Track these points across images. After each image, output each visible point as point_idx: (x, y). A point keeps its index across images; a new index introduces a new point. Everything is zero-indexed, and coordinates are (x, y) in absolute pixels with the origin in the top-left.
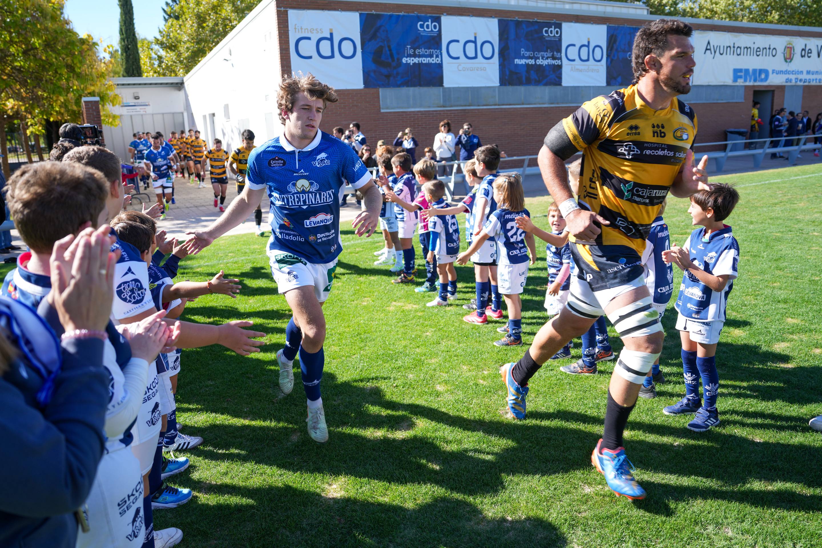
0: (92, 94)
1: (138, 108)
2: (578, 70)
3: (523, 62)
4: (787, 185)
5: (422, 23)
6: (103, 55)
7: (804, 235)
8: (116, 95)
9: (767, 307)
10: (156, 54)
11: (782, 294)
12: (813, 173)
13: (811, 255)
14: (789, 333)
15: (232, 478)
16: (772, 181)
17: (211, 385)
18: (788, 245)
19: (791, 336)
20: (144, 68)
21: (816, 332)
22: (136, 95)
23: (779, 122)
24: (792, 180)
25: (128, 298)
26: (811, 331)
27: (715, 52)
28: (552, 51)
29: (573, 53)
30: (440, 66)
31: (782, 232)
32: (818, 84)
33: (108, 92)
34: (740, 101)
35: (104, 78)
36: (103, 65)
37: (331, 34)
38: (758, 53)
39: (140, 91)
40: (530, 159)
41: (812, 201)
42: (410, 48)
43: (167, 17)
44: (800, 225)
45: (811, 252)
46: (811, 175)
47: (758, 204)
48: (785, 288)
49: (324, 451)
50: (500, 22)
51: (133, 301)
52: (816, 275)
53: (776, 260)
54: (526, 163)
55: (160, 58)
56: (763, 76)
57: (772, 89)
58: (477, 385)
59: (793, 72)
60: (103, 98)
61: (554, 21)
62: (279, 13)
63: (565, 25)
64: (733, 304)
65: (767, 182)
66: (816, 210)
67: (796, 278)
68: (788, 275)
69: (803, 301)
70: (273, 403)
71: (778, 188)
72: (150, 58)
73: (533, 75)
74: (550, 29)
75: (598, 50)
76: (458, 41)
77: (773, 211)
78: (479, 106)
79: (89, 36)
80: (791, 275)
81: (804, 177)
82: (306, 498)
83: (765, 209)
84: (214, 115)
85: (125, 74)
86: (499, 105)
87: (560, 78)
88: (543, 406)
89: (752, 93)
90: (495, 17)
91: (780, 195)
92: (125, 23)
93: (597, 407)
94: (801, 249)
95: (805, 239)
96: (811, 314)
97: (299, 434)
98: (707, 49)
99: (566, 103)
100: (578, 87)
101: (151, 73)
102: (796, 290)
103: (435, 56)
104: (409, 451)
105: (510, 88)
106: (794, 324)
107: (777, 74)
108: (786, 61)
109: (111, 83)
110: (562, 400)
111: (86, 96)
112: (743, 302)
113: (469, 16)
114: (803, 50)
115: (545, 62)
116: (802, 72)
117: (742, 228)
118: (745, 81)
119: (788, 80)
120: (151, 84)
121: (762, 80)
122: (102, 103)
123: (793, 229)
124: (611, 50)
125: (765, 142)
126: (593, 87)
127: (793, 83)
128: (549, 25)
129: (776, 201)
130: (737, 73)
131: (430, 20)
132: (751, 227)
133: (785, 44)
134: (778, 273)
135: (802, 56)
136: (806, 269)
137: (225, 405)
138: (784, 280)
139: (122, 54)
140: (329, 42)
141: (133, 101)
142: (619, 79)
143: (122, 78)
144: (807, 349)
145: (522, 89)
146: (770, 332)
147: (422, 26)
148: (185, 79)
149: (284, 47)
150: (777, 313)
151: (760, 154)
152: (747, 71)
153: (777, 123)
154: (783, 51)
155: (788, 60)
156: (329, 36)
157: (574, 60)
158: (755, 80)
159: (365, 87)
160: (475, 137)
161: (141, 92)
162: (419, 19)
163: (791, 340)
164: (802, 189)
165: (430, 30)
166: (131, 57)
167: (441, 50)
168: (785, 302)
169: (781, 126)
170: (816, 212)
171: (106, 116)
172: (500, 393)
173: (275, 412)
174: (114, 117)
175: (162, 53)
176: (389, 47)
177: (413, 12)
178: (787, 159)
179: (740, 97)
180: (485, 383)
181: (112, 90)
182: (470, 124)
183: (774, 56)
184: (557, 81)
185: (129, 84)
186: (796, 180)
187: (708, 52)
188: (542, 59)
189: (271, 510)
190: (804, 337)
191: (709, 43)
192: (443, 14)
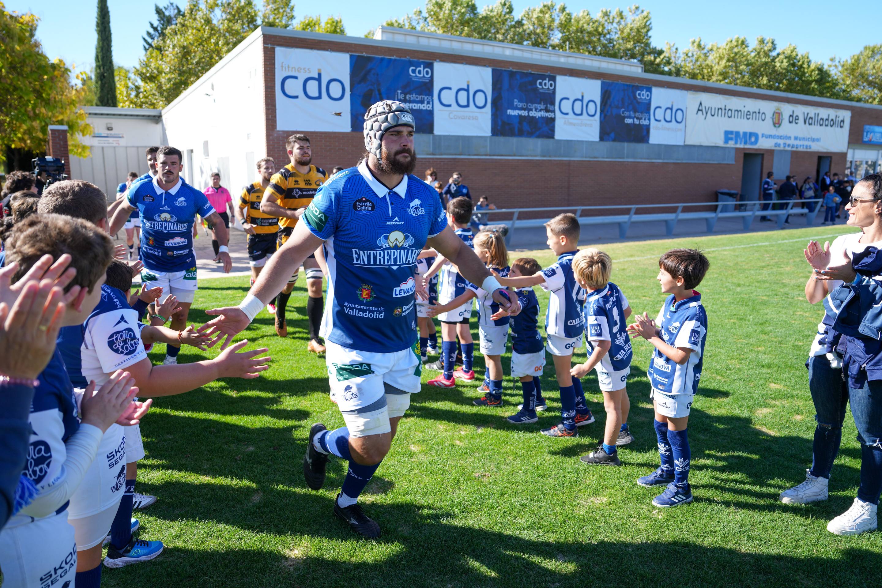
0: (61, 123)
1: (111, 140)
2: (571, 124)
3: (515, 113)
4: (774, 248)
5: (414, 68)
6: (75, 81)
7: (790, 300)
8: (87, 125)
9: (751, 372)
10: (134, 84)
11: (766, 359)
12: (799, 238)
13: (795, 320)
14: (771, 398)
15: (185, 541)
16: (760, 244)
17: (170, 440)
18: (774, 309)
19: (774, 402)
20: (119, 97)
21: (798, 398)
22: (109, 126)
23: (769, 185)
24: (779, 244)
25: (121, 349)
26: (793, 396)
27: (707, 113)
28: (546, 103)
29: (566, 106)
30: (431, 113)
31: (769, 296)
32: (805, 150)
33: (79, 121)
34: (731, 162)
35: (74, 105)
36: (74, 92)
37: (320, 75)
38: (748, 117)
39: (114, 122)
40: (520, 213)
41: (798, 265)
42: (401, 93)
43: (147, 46)
44: (786, 290)
45: (796, 317)
46: (797, 240)
47: (746, 267)
48: (770, 353)
49: (287, 513)
50: (493, 71)
51: (125, 352)
52: (799, 340)
53: (762, 324)
54: (516, 216)
55: (137, 88)
56: (753, 139)
57: (762, 152)
58: (453, 446)
59: (780, 137)
60: (71, 126)
61: (548, 73)
62: (266, 50)
63: (559, 78)
64: (718, 367)
65: (755, 245)
66: (802, 275)
67: (780, 343)
68: (773, 339)
69: (787, 366)
70: (236, 460)
71: (766, 251)
72: (127, 87)
73: (526, 127)
74: (544, 81)
75: (591, 105)
76: (450, 89)
77: (760, 274)
78: (469, 155)
79: (61, 61)
80: (775, 340)
81: (791, 241)
82: (265, 564)
83: (752, 272)
84: (192, 151)
85: (99, 103)
86: (490, 155)
87: (553, 130)
88: (521, 470)
89: (742, 155)
90: (489, 66)
91: (767, 259)
92: (102, 50)
93: (576, 472)
94: (786, 313)
95: (790, 304)
96: (793, 380)
97: (262, 494)
98: (699, 110)
99: (559, 156)
100: (571, 141)
101: (127, 103)
102: (780, 354)
103: (426, 102)
104: (378, 515)
105: (502, 139)
106: (777, 389)
107: (766, 138)
108: (775, 126)
109: (82, 112)
110: (541, 464)
111: (54, 123)
112: (728, 365)
113: (462, 63)
114: (791, 116)
115: (538, 114)
116: (790, 138)
117: (730, 290)
118: (736, 143)
119: (777, 145)
120: (126, 115)
121: (752, 143)
122: (70, 132)
123: (779, 293)
124: (605, 105)
125: (755, 204)
126: (586, 141)
127: (782, 148)
128: (543, 77)
129: (764, 264)
130: (728, 135)
131: (422, 66)
132: (739, 289)
133: (773, 110)
134: (763, 337)
135: (790, 122)
136: (790, 334)
137: (183, 461)
138: (769, 345)
139: (97, 82)
140: (316, 83)
141: (105, 132)
142: (612, 135)
143: (95, 107)
144: (788, 416)
145: (514, 140)
146: (753, 397)
147: (414, 71)
148: (163, 112)
149: (269, 84)
150: (761, 379)
151: (749, 216)
152: (737, 133)
153: (766, 186)
154: (771, 115)
155: (777, 125)
156: (317, 76)
157: (567, 114)
158: (745, 143)
159: (352, 130)
160: (464, 187)
161: (116, 123)
162: (411, 64)
163: (773, 406)
164: (789, 253)
165: (422, 75)
166: (106, 85)
167: (432, 96)
168: (769, 366)
169: (771, 189)
170: (802, 277)
171: (75, 146)
172: (477, 454)
173: (237, 470)
174: (84, 148)
175: (140, 83)
176: (379, 90)
177: (405, 57)
178: (776, 223)
179: (730, 160)
180: (461, 444)
181: (83, 120)
182: (459, 174)
183: (763, 120)
184: (550, 134)
185: (102, 114)
186: (783, 244)
187: (700, 112)
188: (536, 110)
189: (226, 577)
190: (786, 403)
191: (701, 104)
192: (435, 60)
